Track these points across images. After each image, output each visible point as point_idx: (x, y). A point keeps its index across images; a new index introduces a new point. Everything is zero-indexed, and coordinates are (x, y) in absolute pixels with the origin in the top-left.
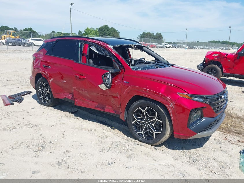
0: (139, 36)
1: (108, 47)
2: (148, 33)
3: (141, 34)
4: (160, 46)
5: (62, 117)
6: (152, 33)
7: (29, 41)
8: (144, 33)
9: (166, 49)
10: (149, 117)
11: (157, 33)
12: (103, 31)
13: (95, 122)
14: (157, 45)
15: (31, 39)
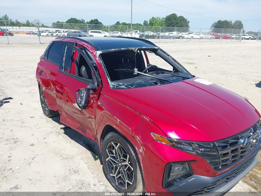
0: (213, 25)
1: (94, 53)
2: (224, 21)
3: (215, 23)
4: (237, 37)
5: (51, 133)
6: (229, 21)
7: (89, 34)
8: (219, 22)
9: (244, 40)
10: (122, 158)
11: (236, 21)
12: (171, 21)
13: (82, 145)
14: (233, 36)
15: (90, 31)
